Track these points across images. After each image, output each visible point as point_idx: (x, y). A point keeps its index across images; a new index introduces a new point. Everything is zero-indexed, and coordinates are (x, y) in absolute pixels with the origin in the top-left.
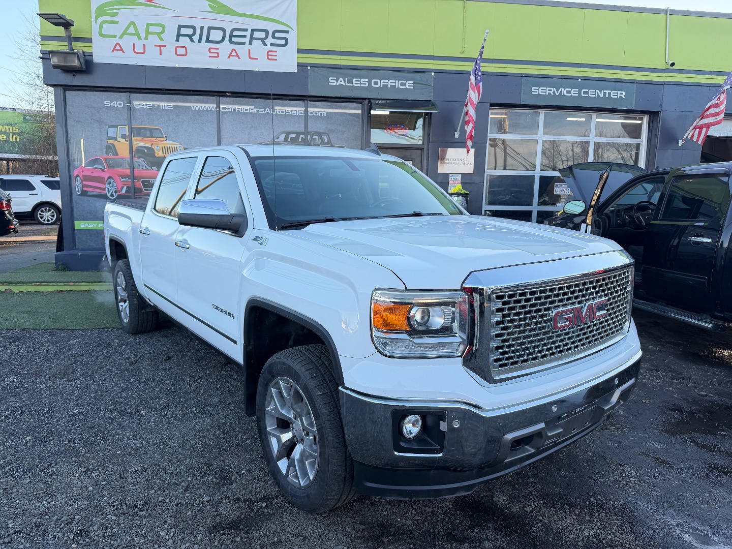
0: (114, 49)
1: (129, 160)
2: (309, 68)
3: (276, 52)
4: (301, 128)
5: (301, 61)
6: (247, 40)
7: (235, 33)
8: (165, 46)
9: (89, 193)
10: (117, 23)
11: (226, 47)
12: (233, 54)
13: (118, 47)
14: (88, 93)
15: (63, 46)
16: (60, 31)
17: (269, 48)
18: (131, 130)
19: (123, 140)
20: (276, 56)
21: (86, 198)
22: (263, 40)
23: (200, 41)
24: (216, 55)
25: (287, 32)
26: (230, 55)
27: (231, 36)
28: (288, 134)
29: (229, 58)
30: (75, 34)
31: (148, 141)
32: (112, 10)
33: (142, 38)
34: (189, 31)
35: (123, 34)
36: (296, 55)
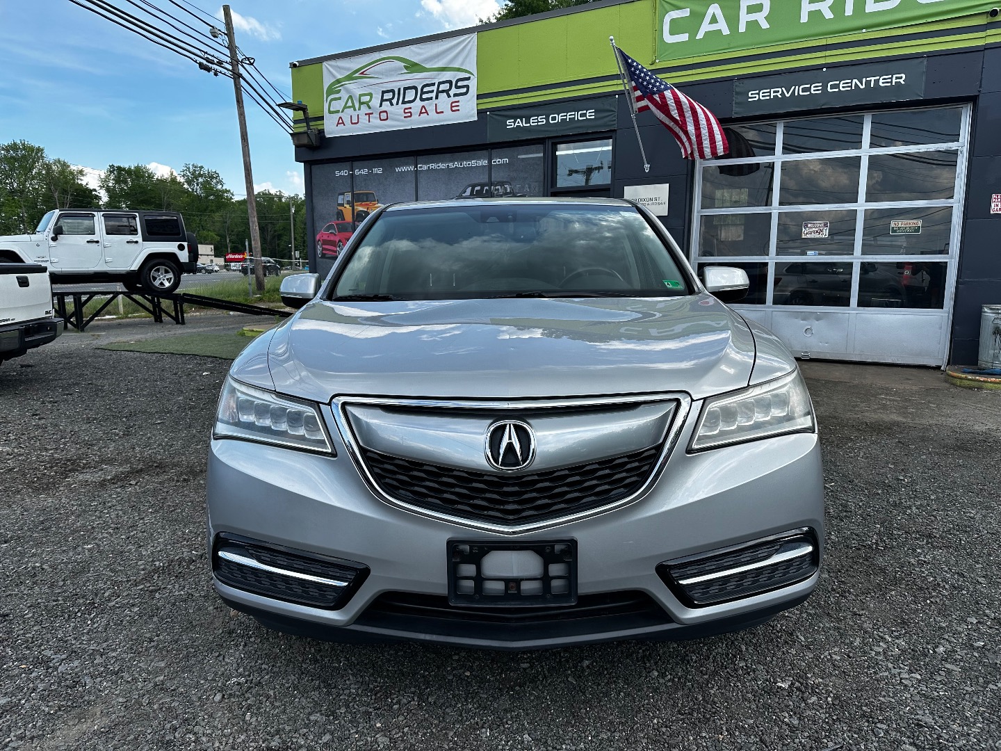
0: (338, 123)
1: (352, 224)
2: (488, 113)
3: (458, 102)
4: (485, 179)
5: (481, 107)
6: (433, 95)
7: (425, 90)
8: (372, 113)
9: (327, 256)
10: (340, 98)
11: (418, 103)
12: (424, 110)
13: (341, 121)
14: (326, 166)
15: (302, 128)
16: (300, 114)
17: (453, 99)
19: (348, 206)
20: (458, 106)
21: (325, 260)
22: (447, 92)
23: (397, 104)
24: (409, 114)
25: (468, 79)
26: (421, 113)
27: (423, 93)
28: (473, 186)
29: (420, 115)
30: (311, 115)
31: (365, 204)
32: (337, 87)
33: (357, 109)
34: (390, 96)
35: (344, 108)
36: (476, 101)
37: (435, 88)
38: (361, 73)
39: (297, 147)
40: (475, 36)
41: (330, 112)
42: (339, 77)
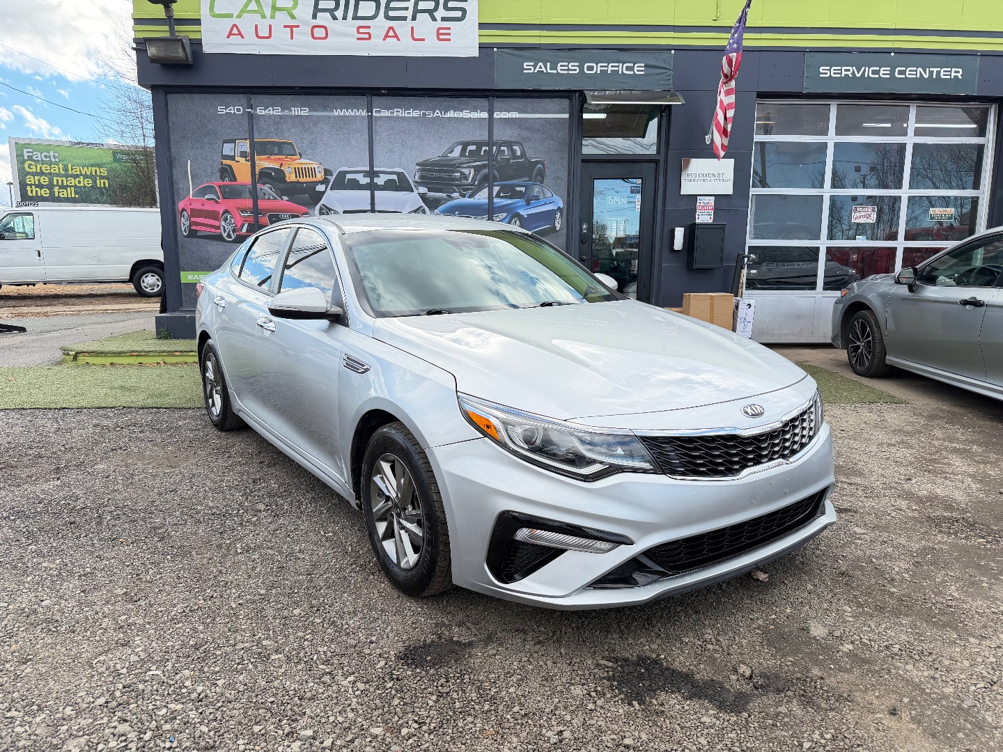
0: (230, 34)
1: (251, 187)
2: (495, 50)
3: (449, 29)
4: (485, 137)
5: (485, 40)
6: (409, 14)
7: (393, 5)
8: (298, 26)
9: (199, 234)
11: (383, 22)
12: (391, 34)
13: (235, 31)
14: (197, 97)
17: (440, 24)
18: (253, 145)
19: (242, 160)
20: (449, 34)
21: (195, 240)
22: (431, 12)
23: (345, 18)
24: (367, 36)
26: (387, 36)
27: (388, 8)
28: (465, 146)
29: (384, 39)
30: (178, 14)
31: (275, 159)
33: (267, 17)
34: (331, 5)
35: (242, 11)
36: (477, 31)
41: (214, 16)
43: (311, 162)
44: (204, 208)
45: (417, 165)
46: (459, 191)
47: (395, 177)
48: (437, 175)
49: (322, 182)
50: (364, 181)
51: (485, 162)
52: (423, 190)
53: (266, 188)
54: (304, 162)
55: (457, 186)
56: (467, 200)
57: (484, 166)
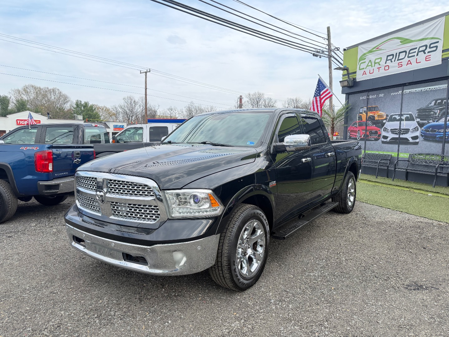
0: (363, 74)
1: (366, 122)
2: (448, 59)
3: (430, 55)
4: (444, 96)
5: (444, 57)
6: (416, 54)
7: (411, 52)
8: (381, 67)
9: (352, 138)
10: (365, 62)
11: (407, 59)
12: (409, 63)
14: (356, 96)
15: (346, 78)
16: (346, 72)
17: (427, 54)
18: (367, 109)
19: (364, 114)
20: (430, 58)
22: (424, 51)
23: (395, 61)
24: (401, 66)
25: (438, 42)
26: (407, 64)
27: (409, 53)
28: (437, 100)
30: (350, 72)
31: (373, 112)
32: (364, 57)
33: (373, 66)
34: (391, 57)
35: (367, 66)
36: (441, 54)
37: (417, 50)
38: (377, 48)
39: (343, 87)
40: (443, 18)
41: (360, 70)
42: (365, 52)
43: (383, 112)
44: (353, 129)
45: (417, 110)
46: (433, 120)
47: (409, 116)
48: (424, 113)
49: (385, 119)
50: (398, 118)
51: (444, 107)
52: (418, 120)
53: (370, 122)
54: (380, 113)
55: (431, 117)
56: (435, 123)
57: (444, 108)
